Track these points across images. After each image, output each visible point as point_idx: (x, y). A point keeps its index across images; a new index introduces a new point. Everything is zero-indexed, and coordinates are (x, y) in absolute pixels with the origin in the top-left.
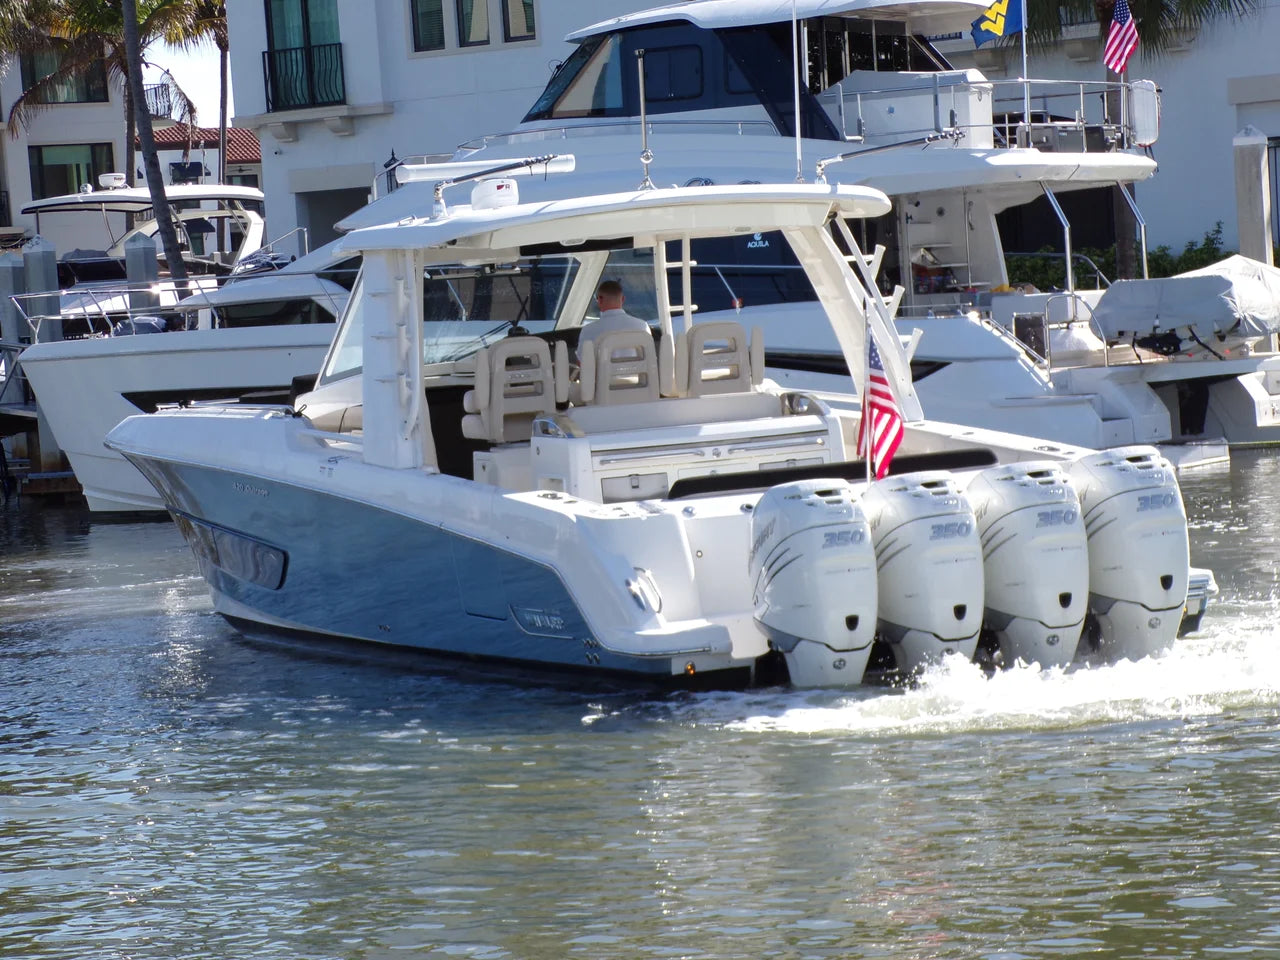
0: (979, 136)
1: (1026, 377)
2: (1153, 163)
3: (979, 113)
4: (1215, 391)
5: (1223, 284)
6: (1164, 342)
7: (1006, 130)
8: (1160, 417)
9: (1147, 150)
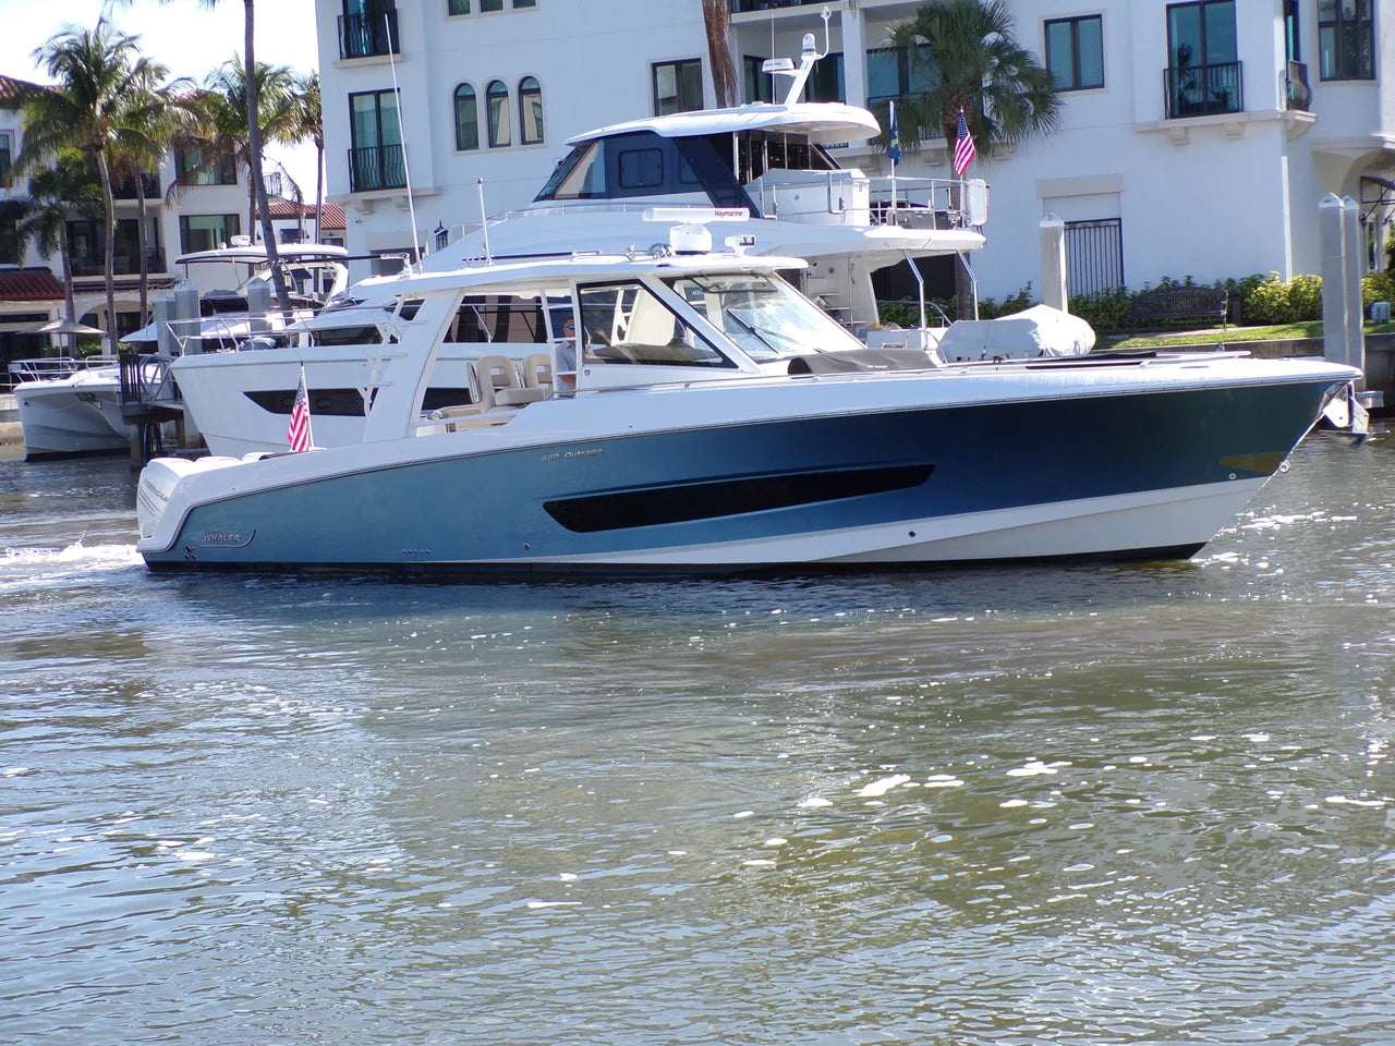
0: (859, 215)
2: (980, 238)
3: (860, 200)
5: (1031, 325)
7: (878, 212)
9: (979, 229)
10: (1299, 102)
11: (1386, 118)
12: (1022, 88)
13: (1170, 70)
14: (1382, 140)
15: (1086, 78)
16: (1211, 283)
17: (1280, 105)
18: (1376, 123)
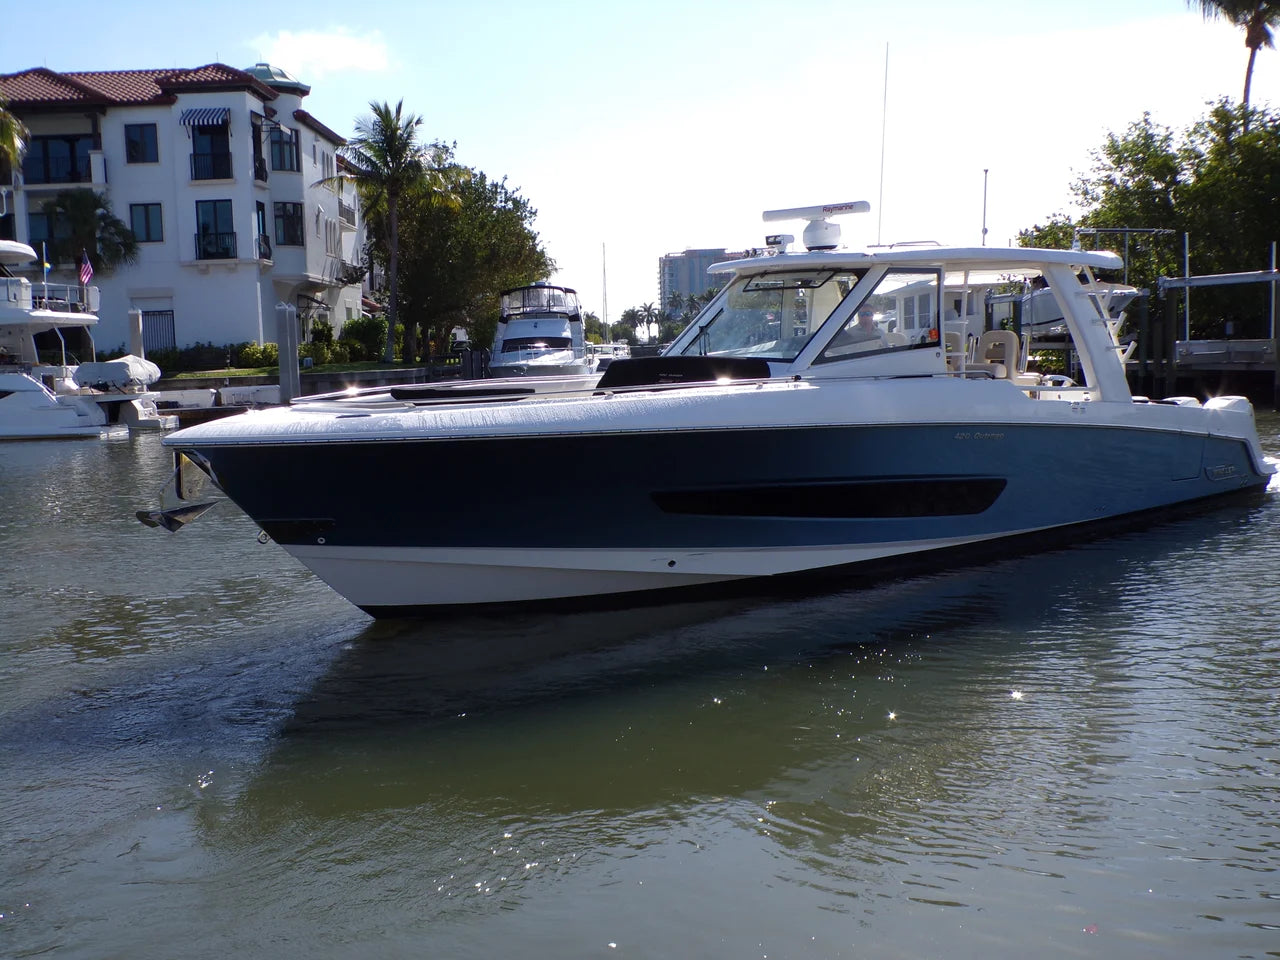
0: (26, 305)
1: (47, 398)
2: (95, 318)
3: (26, 295)
4: (122, 406)
5: (125, 366)
6: (103, 387)
7: (37, 305)
8: (100, 416)
9: (94, 313)
10: (265, 255)
11: (309, 265)
12: (117, 239)
13: (198, 236)
14: (308, 277)
15: (153, 237)
16: (222, 346)
17: (256, 256)
18: (304, 266)
